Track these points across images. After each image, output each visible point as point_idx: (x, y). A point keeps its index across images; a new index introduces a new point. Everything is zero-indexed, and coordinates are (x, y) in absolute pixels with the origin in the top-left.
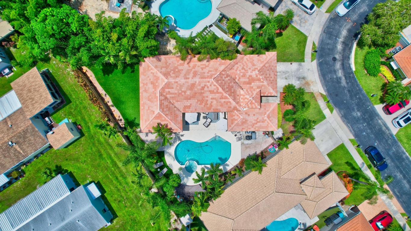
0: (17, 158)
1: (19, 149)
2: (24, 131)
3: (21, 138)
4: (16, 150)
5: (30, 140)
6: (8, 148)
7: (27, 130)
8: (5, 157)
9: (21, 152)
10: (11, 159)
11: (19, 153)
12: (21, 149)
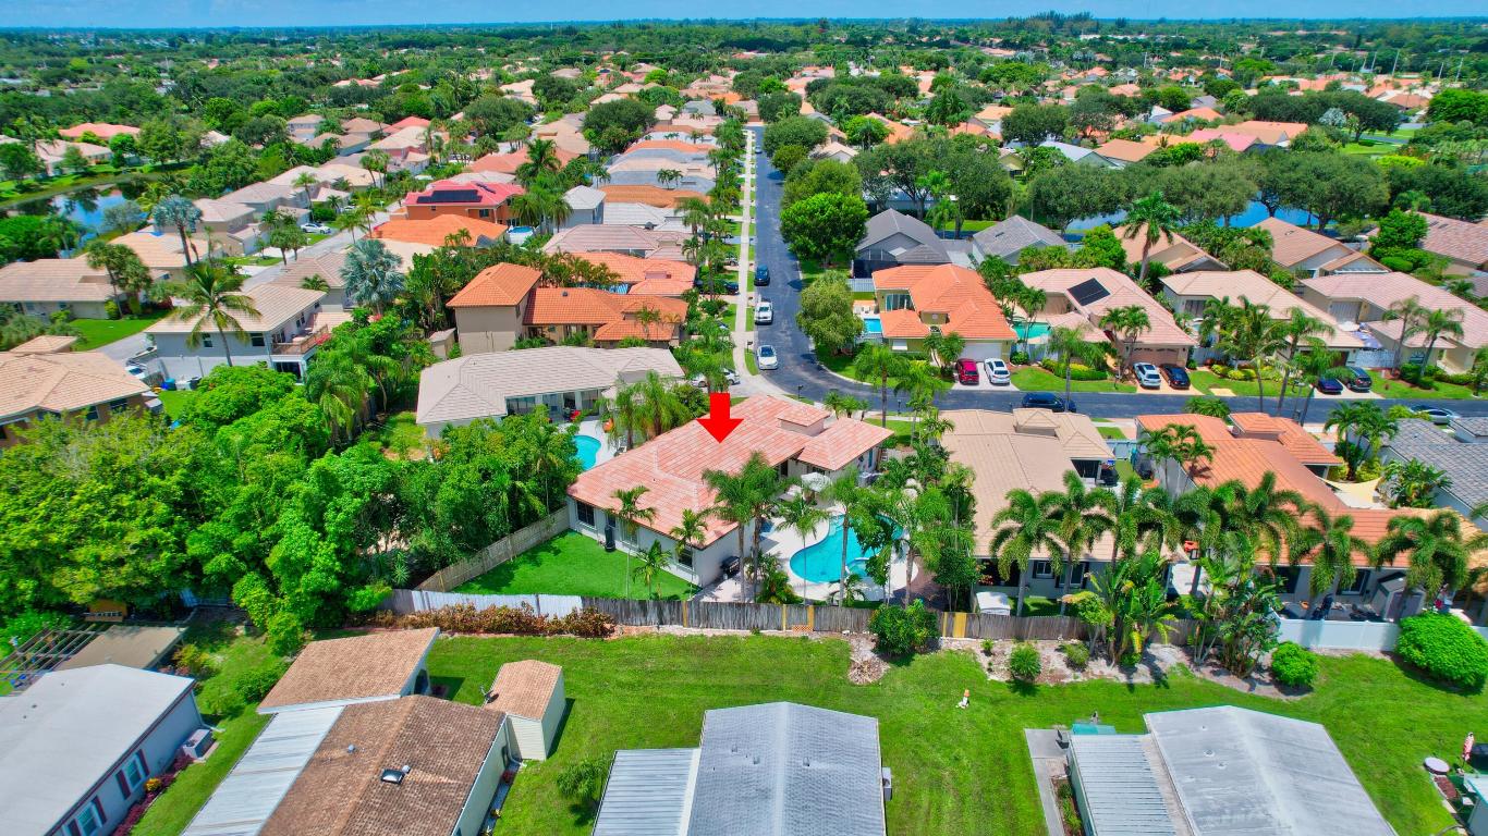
0: (444, 802)
1: (429, 778)
2: (408, 727)
3: (412, 746)
4: (423, 785)
5: (446, 737)
6: (391, 794)
7: (417, 717)
8: (400, 826)
9: (444, 780)
10: (424, 818)
11: (440, 785)
12: (438, 773)
